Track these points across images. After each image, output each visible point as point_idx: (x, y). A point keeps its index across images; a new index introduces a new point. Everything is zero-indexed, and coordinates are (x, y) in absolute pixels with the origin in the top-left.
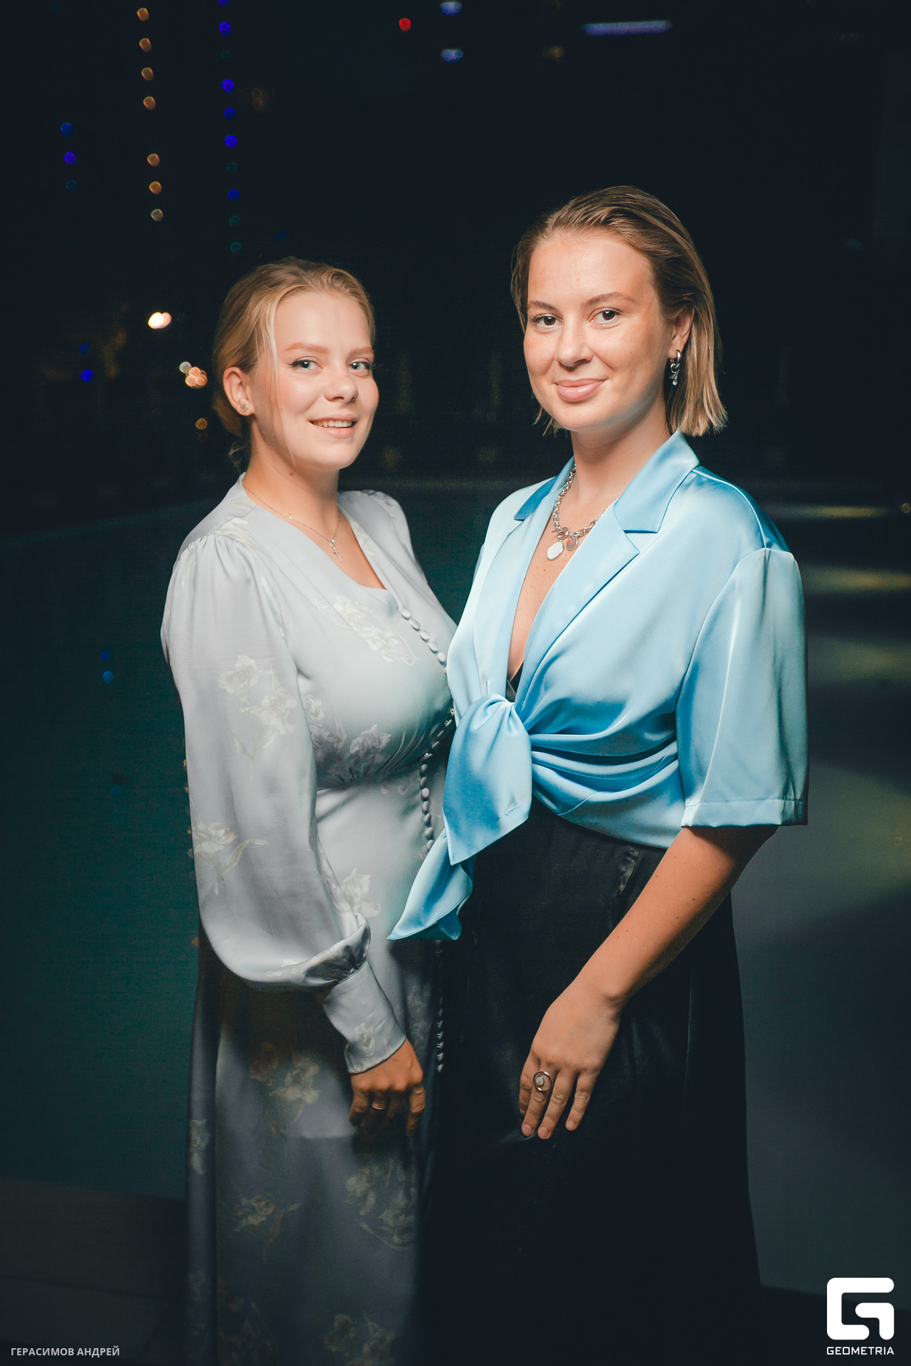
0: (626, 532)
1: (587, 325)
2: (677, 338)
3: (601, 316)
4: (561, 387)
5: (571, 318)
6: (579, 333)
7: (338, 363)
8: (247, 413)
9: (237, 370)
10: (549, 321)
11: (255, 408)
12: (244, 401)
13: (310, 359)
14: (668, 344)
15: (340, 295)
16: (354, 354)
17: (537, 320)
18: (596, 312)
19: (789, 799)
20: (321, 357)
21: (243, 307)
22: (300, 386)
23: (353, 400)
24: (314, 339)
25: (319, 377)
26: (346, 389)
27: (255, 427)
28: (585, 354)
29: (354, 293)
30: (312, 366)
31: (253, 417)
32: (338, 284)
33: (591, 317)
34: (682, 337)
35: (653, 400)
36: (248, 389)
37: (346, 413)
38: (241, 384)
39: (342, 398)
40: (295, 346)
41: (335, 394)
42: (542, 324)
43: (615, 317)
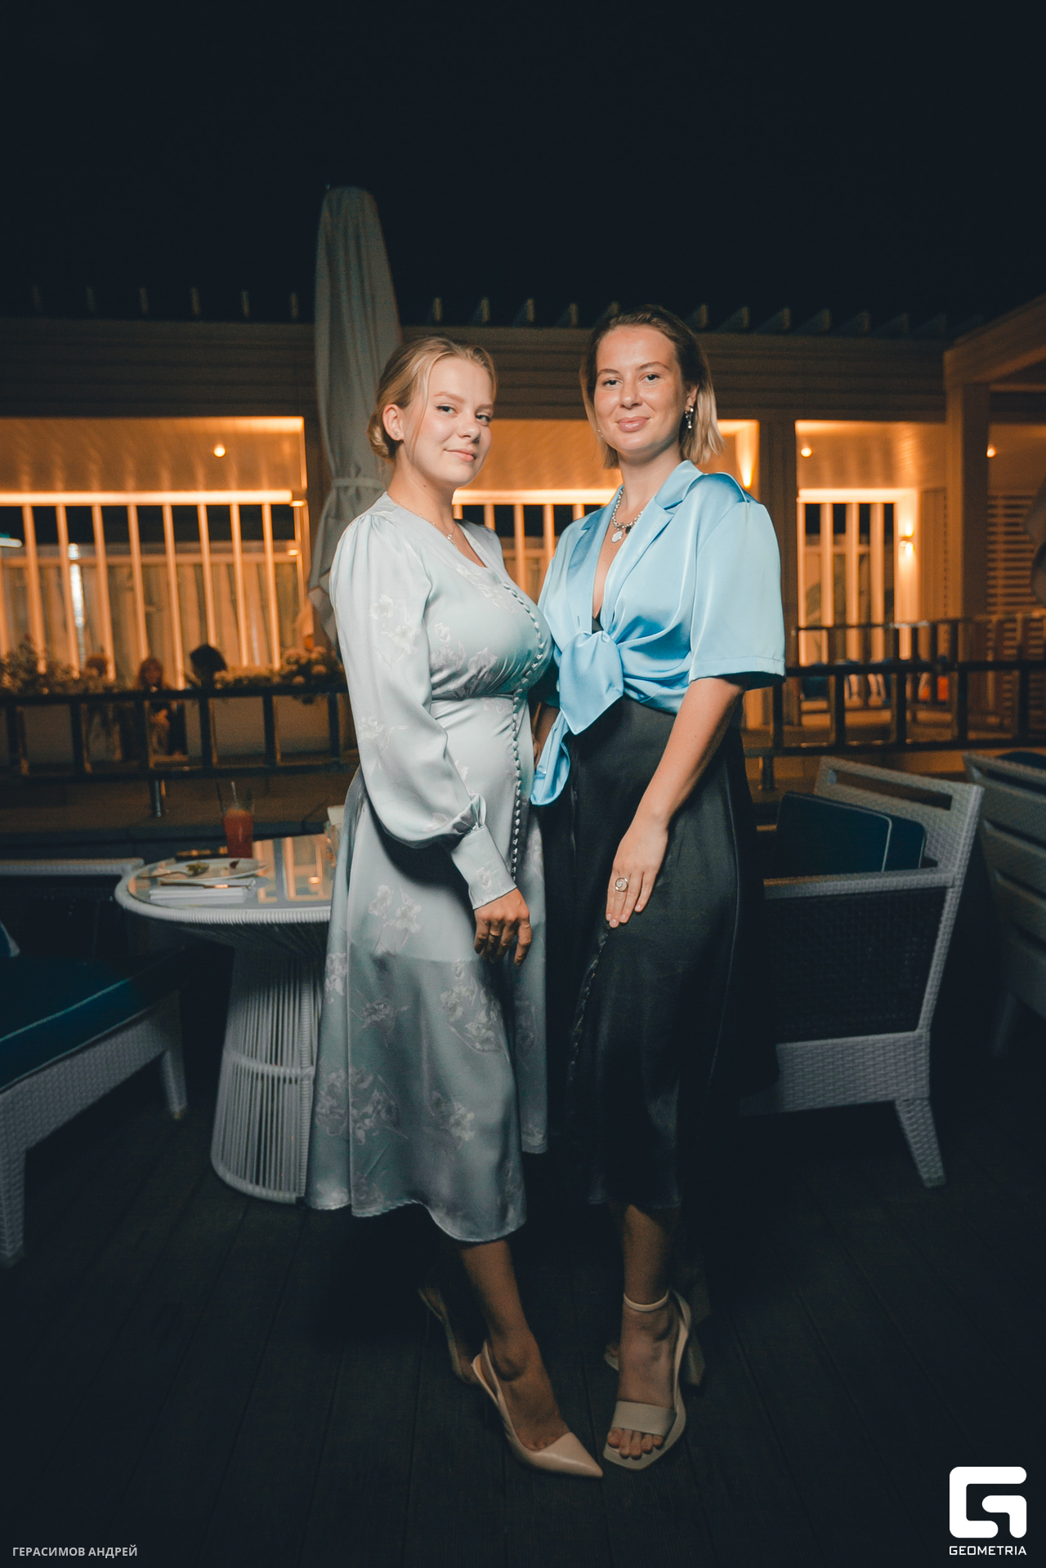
1: (639, 384)
2: (690, 399)
3: (647, 377)
4: (621, 423)
5: (628, 380)
6: (634, 386)
7: (468, 412)
8: (398, 439)
9: (395, 407)
10: (613, 383)
11: (405, 436)
12: (397, 430)
13: (451, 406)
14: (685, 402)
15: (477, 365)
16: (481, 408)
17: (604, 381)
18: (643, 375)
20: (458, 406)
21: (406, 362)
22: (439, 424)
23: (476, 441)
24: (455, 390)
25: (456, 419)
26: (473, 430)
27: (402, 448)
28: (638, 400)
29: (486, 365)
30: (451, 411)
31: (401, 442)
32: (477, 358)
33: (642, 378)
34: (692, 399)
36: (401, 422)
37: (471, 448)
38: (396, 417)
39: (469, 436)
40: (441, 394)
41: (465, 433)
42: (609, 385)
43: (656, 379)
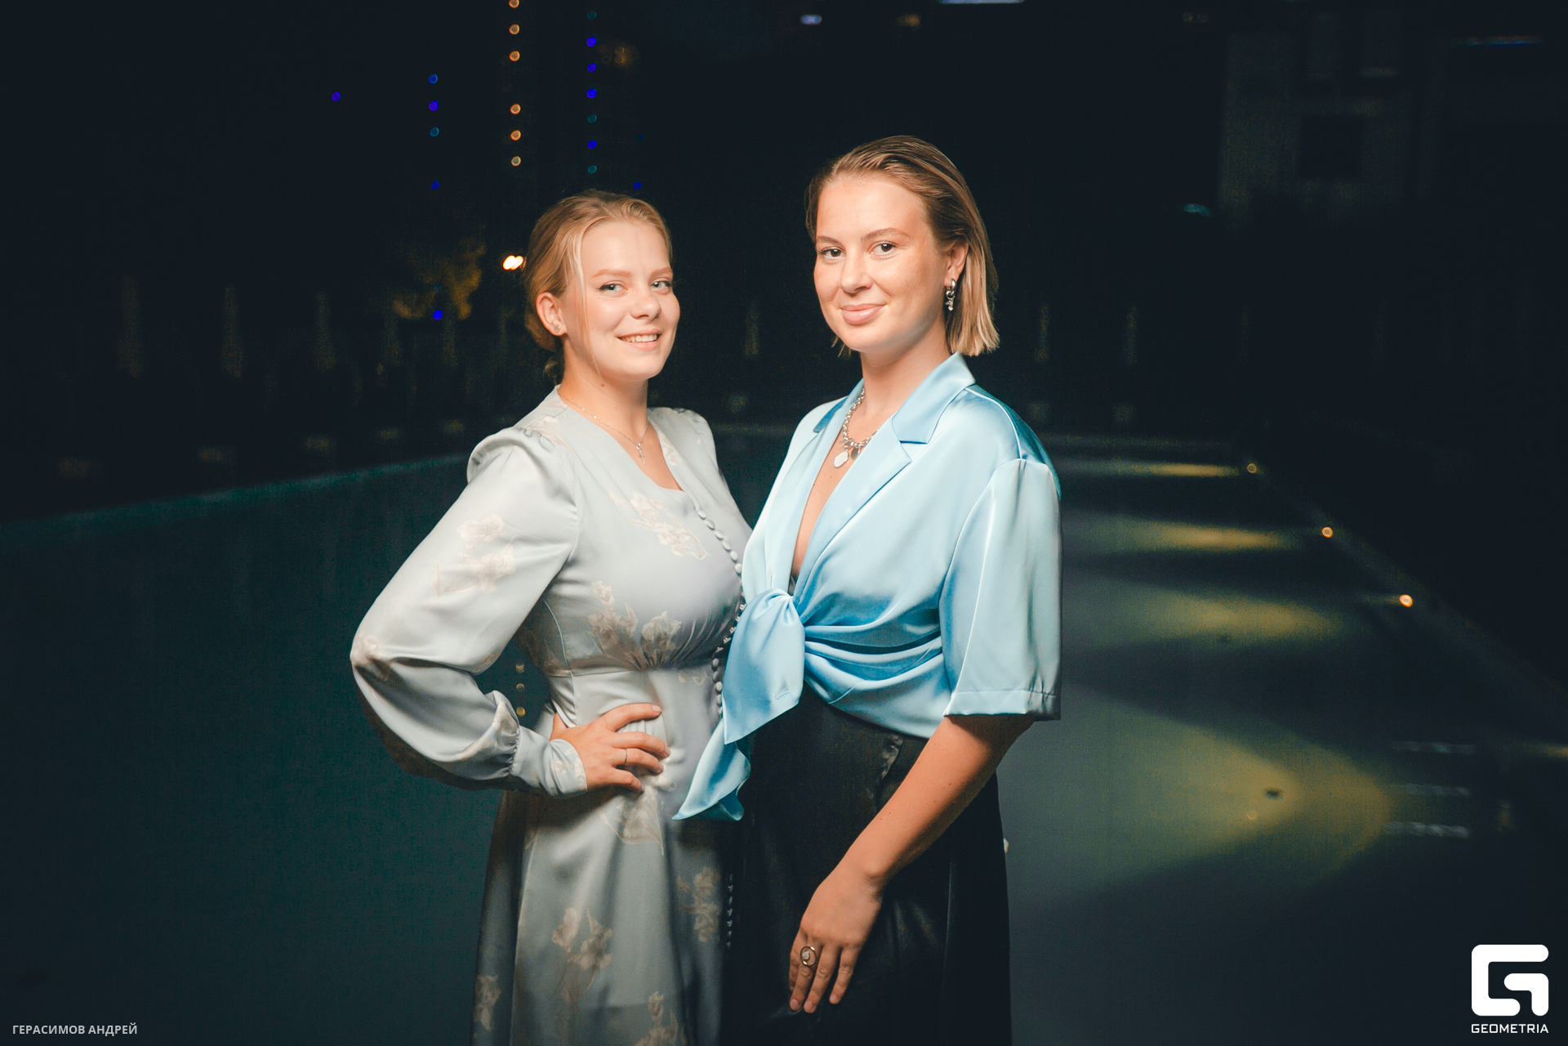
0: (902, 442)
1: (867, 256)
2: (953, 268)
3: (880, 248)
4: (845, 311)
5: (852, 250)
6: (860, 262)
7: (641, 284)
8: (559, 333)
9: (549, 295)
10: (835, 254)
11: (567, 328)
12: (556, 323)
13: (615, 283)
14: (945, 273)
15: (638, 223)
16: (655, 274)
17: (824, 252)
18: (874, 245)
19: (1036, 692)
20: (626, 280)
21: (552, 238)
22: (608, 306)
23: (657, 317)
24: (618, 265)
25: (625, 298)
26: (650, 307)
27: (567, 344)
28: (865, 282)
29: (653, 220)
30: (618, 288)
31: (565, 335)
32: (637, 213)
33: (870, 249)
34: (957, 268)
35: (933, 322)
36: (560, 312)
37: (651, 328)
38: (553, 308)
39: (647, 316)
40: (601, 273)
41: (640, 312)
42: (829, 256)
43: (892, 249)
